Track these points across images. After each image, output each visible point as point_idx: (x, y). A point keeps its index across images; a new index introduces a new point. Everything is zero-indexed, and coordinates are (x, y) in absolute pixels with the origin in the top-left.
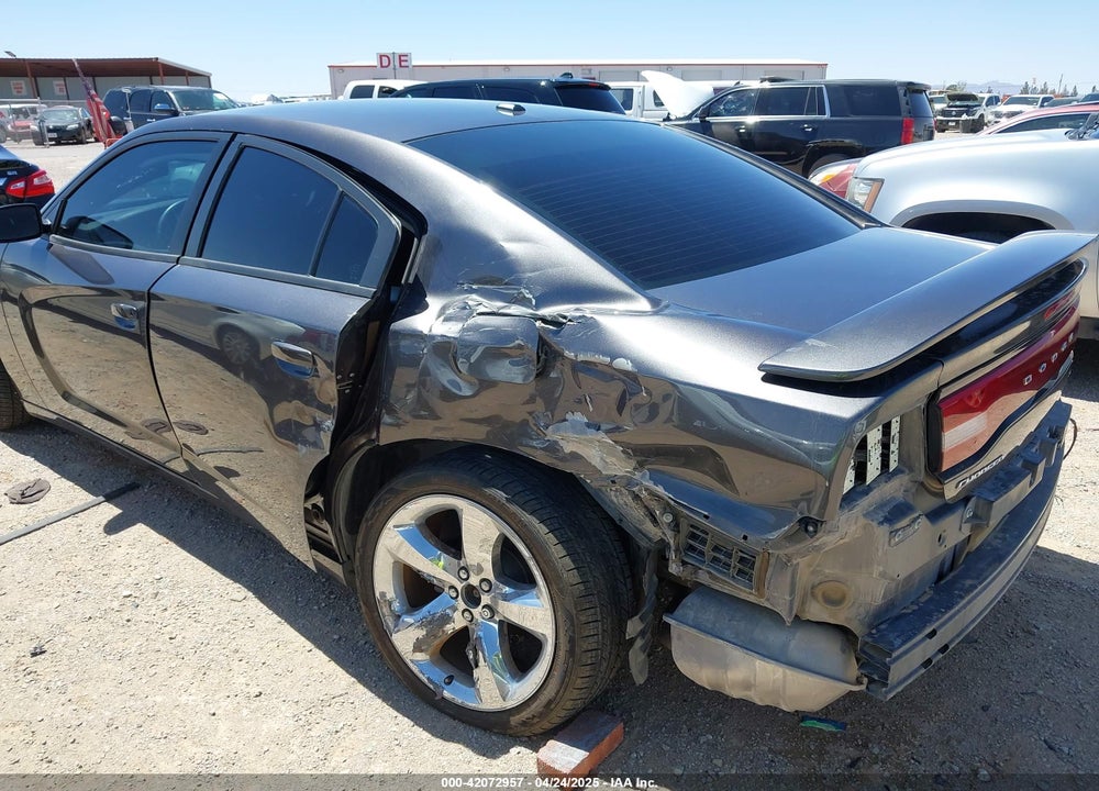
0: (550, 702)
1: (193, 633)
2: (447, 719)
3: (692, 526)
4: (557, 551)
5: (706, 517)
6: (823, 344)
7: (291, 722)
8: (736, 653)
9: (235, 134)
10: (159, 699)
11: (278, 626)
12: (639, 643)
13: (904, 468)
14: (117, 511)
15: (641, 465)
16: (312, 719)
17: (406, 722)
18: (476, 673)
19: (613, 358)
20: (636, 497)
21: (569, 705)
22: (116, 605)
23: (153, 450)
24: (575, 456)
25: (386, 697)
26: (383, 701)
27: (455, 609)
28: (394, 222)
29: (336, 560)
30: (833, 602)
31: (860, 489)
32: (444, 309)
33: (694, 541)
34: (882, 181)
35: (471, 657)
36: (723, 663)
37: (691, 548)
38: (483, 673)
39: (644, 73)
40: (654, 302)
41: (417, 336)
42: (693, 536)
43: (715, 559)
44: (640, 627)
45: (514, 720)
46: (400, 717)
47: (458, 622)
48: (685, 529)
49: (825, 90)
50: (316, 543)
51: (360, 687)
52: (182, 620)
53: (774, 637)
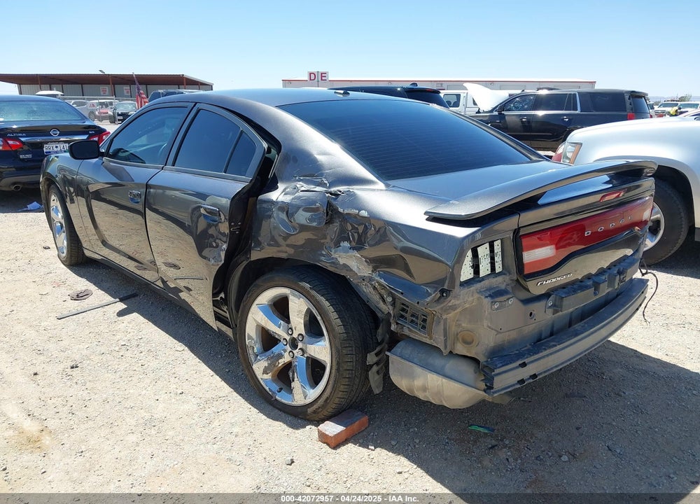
0: (327, 398)
1: (154, 364)
2: (277, 411)
3: (403, 304)
4: (333, 315)
5: (402, 293)
6: (457, 202)
7: (195, 406)
8: (418, 370)
9: (196, 103)
10: (131, 391)
11: (199, 364)
12: (375, 368)
13: (506, 272)
14: (125, 306)
15: (374, 270)
16: (207, 406)
17: (255, 411)
18: (293, 385)
19: (359, 211)
20: (375, 288)
21: (337, 400)
22: (117, 349)
23: (149, 276)
24: (345, 266)
25: (247, 399)
26: (246, 400)
27: (285, 351)
28: (264, 145)
29: (230, 327)
30: (467, 342)
31: (477, 279)
32: (285, 189)
33: (403, 311)
34: (581, 144)
35: (291, 376)
36: (412, 376)
37: (402, 316)
38: (296, 384)
39: (465, 84)
40: (387, 186)
41: (272, 202)
42: (403, 310)
43: (412, 321)
44: (375, 359)
45: (310, 410)
46: (253, 408)
47: (287, 358)
48: (398, 305)
49: (577, 95)
50: (218, 318)
51: (235, 394)
52: (149, 358)
53: (438, 362)
